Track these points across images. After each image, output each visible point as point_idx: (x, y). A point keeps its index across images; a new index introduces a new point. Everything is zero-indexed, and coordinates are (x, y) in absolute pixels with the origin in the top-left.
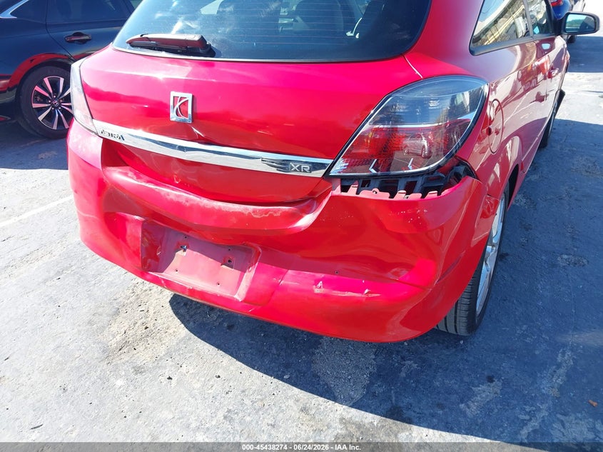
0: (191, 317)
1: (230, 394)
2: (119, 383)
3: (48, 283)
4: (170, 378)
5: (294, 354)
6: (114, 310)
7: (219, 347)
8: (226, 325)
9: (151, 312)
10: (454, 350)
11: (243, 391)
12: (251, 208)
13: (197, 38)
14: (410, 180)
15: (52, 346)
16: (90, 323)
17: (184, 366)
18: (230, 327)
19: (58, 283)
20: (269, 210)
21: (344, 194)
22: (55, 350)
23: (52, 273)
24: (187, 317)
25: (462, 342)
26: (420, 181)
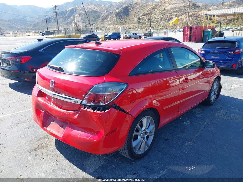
0: (59, 144)
1: (57, 165)
2: (30, 158)
3: (25, 129)
4: (43, 159)
5: (81, 158)
6: (39, 139)
7: (61, 153)
8: (67, 147)
9: (49, 141)
10: (129, 164)
11: (61, 165)
12: (66, 111)
13: (59, 67)
14: (99, 107)
15: (18, 146)
16: (31, 141)
17: (49, 156)
18: (67, 148)
19: (28, 129)
20: (69, 112)
21: (84, 109)
22: (18, 147)
23: (28, 127)
24: (58, 144)
25: (133, 162)
26: (102, 108)
